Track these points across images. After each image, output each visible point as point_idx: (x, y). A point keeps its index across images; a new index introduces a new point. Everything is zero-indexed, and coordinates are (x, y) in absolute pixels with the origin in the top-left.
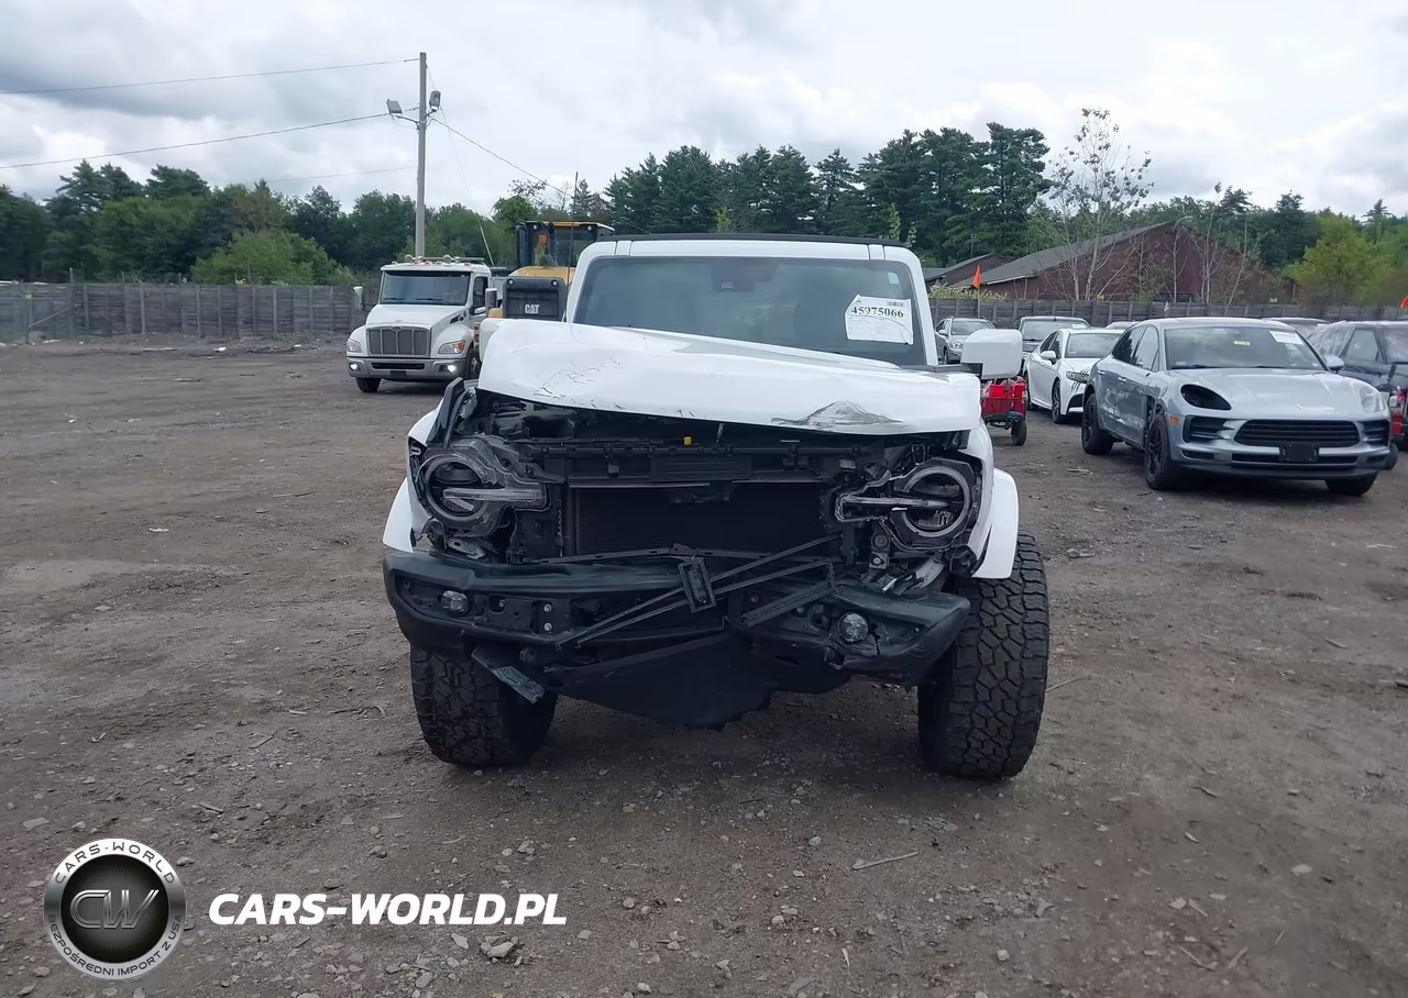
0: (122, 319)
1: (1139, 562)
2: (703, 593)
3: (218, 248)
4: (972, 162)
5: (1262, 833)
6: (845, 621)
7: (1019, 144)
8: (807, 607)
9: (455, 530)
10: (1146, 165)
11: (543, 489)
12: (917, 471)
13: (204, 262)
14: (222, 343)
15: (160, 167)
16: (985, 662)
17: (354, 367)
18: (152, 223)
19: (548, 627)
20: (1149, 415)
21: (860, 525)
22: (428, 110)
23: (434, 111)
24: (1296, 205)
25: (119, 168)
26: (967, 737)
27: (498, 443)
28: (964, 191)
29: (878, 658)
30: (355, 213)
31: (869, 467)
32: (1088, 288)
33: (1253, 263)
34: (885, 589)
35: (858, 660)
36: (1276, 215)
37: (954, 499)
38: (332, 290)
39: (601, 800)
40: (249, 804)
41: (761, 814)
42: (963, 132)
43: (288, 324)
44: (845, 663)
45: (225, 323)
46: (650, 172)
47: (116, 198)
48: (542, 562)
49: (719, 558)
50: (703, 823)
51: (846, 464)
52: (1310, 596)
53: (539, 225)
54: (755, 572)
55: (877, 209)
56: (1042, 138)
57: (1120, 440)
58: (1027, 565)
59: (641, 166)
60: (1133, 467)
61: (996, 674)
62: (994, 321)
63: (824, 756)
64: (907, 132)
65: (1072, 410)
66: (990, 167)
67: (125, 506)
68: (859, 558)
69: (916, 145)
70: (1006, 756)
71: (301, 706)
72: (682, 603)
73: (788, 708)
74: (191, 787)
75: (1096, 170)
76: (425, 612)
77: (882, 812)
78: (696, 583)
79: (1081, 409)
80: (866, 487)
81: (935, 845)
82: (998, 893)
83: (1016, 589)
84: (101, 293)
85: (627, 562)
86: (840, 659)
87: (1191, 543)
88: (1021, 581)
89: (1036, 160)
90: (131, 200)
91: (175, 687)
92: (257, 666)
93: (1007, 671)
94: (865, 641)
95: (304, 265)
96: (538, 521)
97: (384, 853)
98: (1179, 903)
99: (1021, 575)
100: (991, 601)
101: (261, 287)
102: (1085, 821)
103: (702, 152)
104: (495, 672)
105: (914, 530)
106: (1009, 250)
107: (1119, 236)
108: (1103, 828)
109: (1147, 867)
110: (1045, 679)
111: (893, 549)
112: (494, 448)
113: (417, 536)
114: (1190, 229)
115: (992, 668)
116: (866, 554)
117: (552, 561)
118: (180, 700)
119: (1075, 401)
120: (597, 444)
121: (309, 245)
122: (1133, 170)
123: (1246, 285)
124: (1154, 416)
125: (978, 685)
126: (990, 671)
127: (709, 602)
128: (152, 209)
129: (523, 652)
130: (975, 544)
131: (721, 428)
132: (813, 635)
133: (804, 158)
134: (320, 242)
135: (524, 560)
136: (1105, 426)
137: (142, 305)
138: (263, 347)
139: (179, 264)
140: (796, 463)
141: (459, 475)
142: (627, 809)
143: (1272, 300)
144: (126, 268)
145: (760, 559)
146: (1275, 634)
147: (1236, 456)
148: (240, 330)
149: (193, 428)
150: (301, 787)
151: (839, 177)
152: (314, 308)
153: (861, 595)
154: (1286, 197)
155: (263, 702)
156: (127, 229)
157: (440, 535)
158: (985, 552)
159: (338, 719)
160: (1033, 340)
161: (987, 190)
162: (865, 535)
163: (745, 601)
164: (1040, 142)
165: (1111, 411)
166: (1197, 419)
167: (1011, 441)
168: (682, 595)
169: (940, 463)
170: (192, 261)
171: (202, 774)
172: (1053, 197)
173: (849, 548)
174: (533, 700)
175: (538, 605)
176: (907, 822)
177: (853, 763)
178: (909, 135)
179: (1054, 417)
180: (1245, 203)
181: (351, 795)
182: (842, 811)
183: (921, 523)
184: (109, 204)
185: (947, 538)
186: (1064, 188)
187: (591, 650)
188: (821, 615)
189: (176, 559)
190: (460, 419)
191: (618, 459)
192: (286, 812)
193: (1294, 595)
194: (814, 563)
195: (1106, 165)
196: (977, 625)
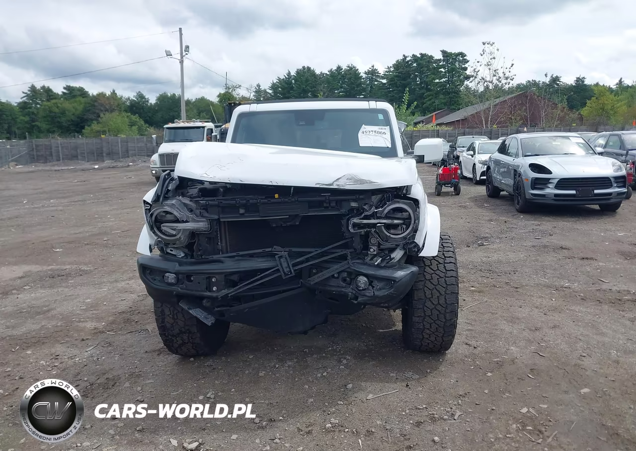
0: (51, 155)
1: (512, 246)
2: (288, 269)
3: (94, 122)
4: (434, 68)
5: (566, 374)
6: (358, 279)
7: (455, 59)
8: (339, 273)
9: (169, 244)
10: (512, 66)
11: (208, 222)
12: (388, 206)
13: (89, 128)
14: (96, 164)
15: (67, 86)
16: (428, 297)
17: (154, 172)
18: (65, 111)
19: (215, 288)
20: (515, 178)
21: (363, 233)
22: (184, 54)
23: (187, 54)
24: (583, 82)
25: (48, 87)
26: (422, 332)
27: (187, 201)
28: (431, 81)
29: (374, 297)
30: (157, 103)
31: (365, 205)
32: (489, 122)
33: (564, 108)
34: (376, 264)
35: (365, 298)
36: (574, 86)
37: (407, 219)
38: (145, 138)
39: (249, 370)
40: (82, 378)
41: (325, 374)
42: (430, 55)
43: (126, 154)
44: (359, 300)
45: (98, 155)
46: (289, 79)
47: (48, 100)
48: (210, 258)
49: (294, 252)
50: (296, 379)
51: (354, 204)
52: (591, 259)
53: (234, 103)
54: (313, 258)
55: (393, 91)
56: (465, 56)
57: (503, 191)
58: (446, 249)
59: (284, 76)
60: (510, 203)
61: (434, 302)
62: (447, 139)
63: (357, 344)
64: (404, 56)
65: (482, 178)
66: (442, 70)
67: (44, 240)
68: (364, 249)
69: (408, 61)
70: (442, 341)
71: (112, 330)
72: (279, 274)
73: (342, 322)
74: (55, 371)
75: (490, 69)
76: (156, 284)
77: (383, 371)
78: (285, 265)
79: (485, 177)
80: (363, 215)
81: (407, 386)
82: (436, 408)
83: (441, 261)
84: (41, 144)
85: (252, 256)
86: (356, 298)
87: (536, 236)
88: (443, 257)
89: (463, 66)
90: (54, 101)
91: (55, 323)
92: (94, 312)
93: (438, 301)
94: (368, 289)
95: (134, 128)
96: (207, 238)
97: (142, 400)
98: (524, 410)
99: (443, 254)
100: (429, 267)
101: (113, 138)
102: (481, 371)
103: (312, 68)
104: (190, 311)
105: (388, 234)
106: (453, 107)
107: (502, 99)
108: (489, 374)
109: (509, 392)
110: (458, 304)
111: (379, 244)
112: (184, 204)
113: (152, 247)
114: (534, 94)
115: (431, 299)
116: (366, 247)
117: (215, 257)
118: (56, 330)
119: (483, 174)
120: (232, 200)
121: (135, 118)
122: (506, 68)
123: (561, 119)
124: (518, 179)
125: (425, 308)
126: (431, 301)
127: (291, 273)
128: (63, 105)
129: (204, 301)
130: (419, 240)
131: (292, 189)
132: (343, 287)
133: (358, 69)
134: (140, 117)
135: (203, 257)
136: (496, 184)
137: (60, 149)
138: (115, 165)
139: (78, 129)
140: (330, 204)
141: (169, 217)
142: (261, 374)
143: (573, 125)
144: (53, 132)
145: (315, 251)
146: (574, 277)
147: (556, 195)
148: (105, 158)
149: (80, 203)
150: (107, 369)
151: (374, 77)
152: (138, 147)
153: (365, 267)
154: (578, 78)
155: (95, 329)
156: (53, 114)
157: (163, 246)
158: (424, 244)
159: (129, 336)
160: (463, 147)
161: (442, 80)
162: (365, 239)
163: (310, 272)
164: (465, 58)
165: (498, 177)
166: (537, 179)
167: (454, 193)
168: (278, 270)
169: (399, 202)
170: (83, 128)
171: (61, 365)
172: (471, 82)
173: (357, 244)
174: (210, 324)
175: (209, 278)
176: (394, 375)
177: (371, 347)
178: (405, 57)
179: (474, 182)
180: (560, 82)
181: (130, 372)
182: (364, 371)
183: (392, 231)
184: (45, 103)
185: (405, 238)
186: (476, 77)
187: (237, 299)
188: (346, 277)
189: (64, 264)
190: (168, 191)
191: (244, 206)
192: (99, 381)
193: (583, 258)
194: (340, 252)
195: (494, 67)
196: (423, 279)
